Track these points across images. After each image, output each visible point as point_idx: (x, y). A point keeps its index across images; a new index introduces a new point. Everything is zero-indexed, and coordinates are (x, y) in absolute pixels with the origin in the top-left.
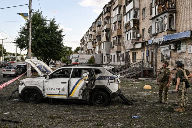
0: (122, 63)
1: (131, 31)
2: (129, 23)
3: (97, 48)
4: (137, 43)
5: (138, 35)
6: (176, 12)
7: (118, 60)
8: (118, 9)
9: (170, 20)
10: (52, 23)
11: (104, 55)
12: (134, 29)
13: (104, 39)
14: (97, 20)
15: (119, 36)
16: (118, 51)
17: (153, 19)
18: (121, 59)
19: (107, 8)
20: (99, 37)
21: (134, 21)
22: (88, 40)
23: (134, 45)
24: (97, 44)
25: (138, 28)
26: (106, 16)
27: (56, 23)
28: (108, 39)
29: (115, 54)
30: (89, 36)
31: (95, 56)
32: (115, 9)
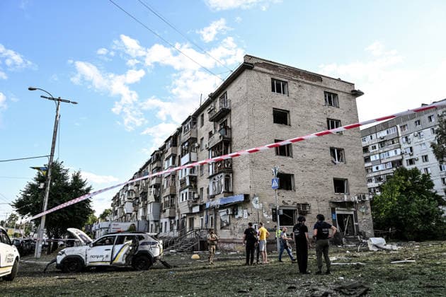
0: (176, 234)
1: (187, 190)
2: (185, 179)
3: (141, 211)
4: (194, 206)
5: (196, 196)
6: (232, 172)
7: (172, 229)
8: (171, 159)
9: (227, 181)
10: (76, 178)
11: (151, 223)
12: (190, 187)
13: (151, 198)
14: (141, 170)
15: (173, 196)
16: (172, 216)
17: (210, 177)
18: (175, 227)
19: (157, 155)
20: (144, 194)
21: (190, 177)
22: (126, 199)
23: (191, 209)
24: (141, 205)
25: (196, 186)
26: (155, 165)
28: (157, 199)
29: (167, 220)
30: (129, 192)
31: (136, 224)
32: (168, 159)
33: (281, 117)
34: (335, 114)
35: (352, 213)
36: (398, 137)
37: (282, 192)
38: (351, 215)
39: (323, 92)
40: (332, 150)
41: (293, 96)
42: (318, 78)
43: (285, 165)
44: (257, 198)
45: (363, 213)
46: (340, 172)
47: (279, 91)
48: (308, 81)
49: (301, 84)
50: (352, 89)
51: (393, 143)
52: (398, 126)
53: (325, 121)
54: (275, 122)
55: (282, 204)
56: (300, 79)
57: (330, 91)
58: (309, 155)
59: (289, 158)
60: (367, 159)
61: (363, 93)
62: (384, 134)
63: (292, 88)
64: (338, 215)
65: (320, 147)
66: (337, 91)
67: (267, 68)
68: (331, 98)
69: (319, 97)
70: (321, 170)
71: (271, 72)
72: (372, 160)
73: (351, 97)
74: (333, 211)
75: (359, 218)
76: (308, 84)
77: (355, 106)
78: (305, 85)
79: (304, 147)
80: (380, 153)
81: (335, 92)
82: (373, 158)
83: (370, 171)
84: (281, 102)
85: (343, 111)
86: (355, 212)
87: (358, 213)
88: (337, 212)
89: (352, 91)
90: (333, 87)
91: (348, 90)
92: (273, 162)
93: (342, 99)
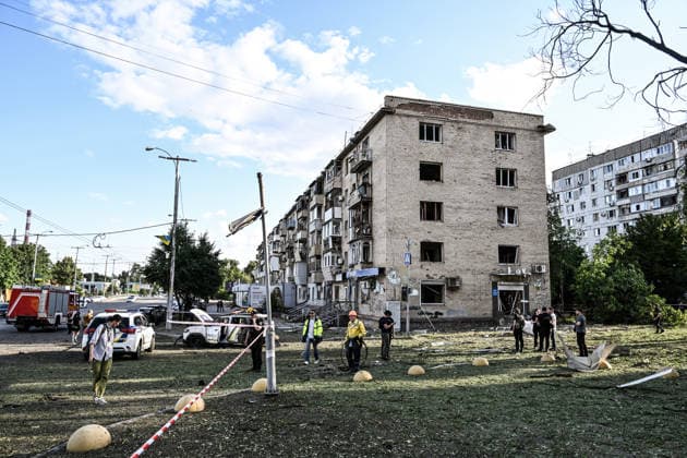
0: (321, 303)
1: (330, 254)
2: (328, 240)
3: (288, 270)
4: (337, 273)
5: (340, 261)
6: (372, 239)
7: (319, 297)
8: (316, 210)
9: (366, 250)
10: (203, 241)
11: (299, 287)
12: (333, 250)
13: (297, 257)
14: (287, 216)
15: (318, 257)
16: (318, 281)
17: (350, 243)
18: (322, 296)
19: (303, 201)
20: (291, 248)
21: (333, 238)
22: (272, 253)
23: (334, 276)
24: (287, 263)
25: (340, 249)
26: (300, 215)
27: (210, 240)
28: (304, 257)
29: (314, 285)
30: (274, 243)
31: (281, 288)
32: (313, 209)
33: (430, 172)
34: (508, 161)
35: (522, 289)
36: (674, 160)
37: (427, 265)
38: (521, 292)
39: (493, 134)
40: (500, 209)
41: (449, 143)
42: (487, 114)
43: (432, 231)
44: (394, 273)
45: (538, 288)
46: (509, 237)
47: (430, 138)
48: (472, 121)
49: (460, 125)
50: (540, 124)
51: (666, 168)
52: (676, 142)
53: (493, 173)
54: (422, 178)
55: (426, 278)
56: (461, 119)
57: (504, 130)
58: (467, 218)
59: (439, 224)
60: (623, 194)
61: (554, 129)
63: (448, 133)
64: (501, 292)
65: (482, 206)
66: (516, 128)
67: (415, 110)
68: (505, 140)
69: (487, 139)
70: (482, 235)
71: (420, 114)
72: (630, 194)
73: (536, 135)
74: (495, 285)
75: (531, 294)
76: (472, 124)
77: (542, 147)
78: (467, 126)
79: (459, 208)
80: (643, 185)
81: (513, 131)
82: (632, 192)
83: (627, 212)
84: (431, 152)
85: (521, 157)
86: (526, 288)
87: (531, 288)
88: (500, 288)
89: (539, 127)
90: (509, 124)
91: (533, 125)
92: (417, 229)
93: (521, 142)
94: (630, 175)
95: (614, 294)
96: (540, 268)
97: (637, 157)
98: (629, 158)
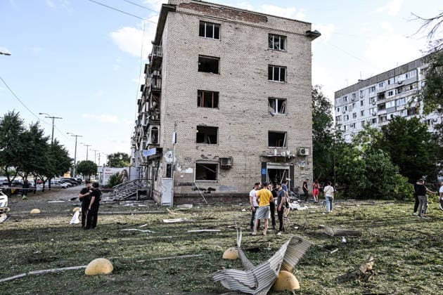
6: (159, 124)
33: (209, 65)
34: (279, 59)
35: (288, 168)
36: (417, 82)
37: (202, 146)
38: (287, 170)
39: (267, 36)
40: (271, 101)
41: (226, 40)
42: (263, 18)
43: (209, 117)
44: (171, 152)
45: (302, 168)
46: (278, 123)
47: (209, 35)
48: (248, 23)
49: (238, 26)
50: (308, 30)
51: (411, 88)
52: (419, 69)
53: (266, 69)
54: (199, 70)
55: (201, 158)
56: (239, 21)
57: (276, 33)
58: (240, 106)
59: (215, 110)
60: (382, 107)
61: (320, 34)
62: (402, 78)
63: (226, 31)
64: (269, 169)
65: (254, 97)
66: (289, 32)
67: (196, 9)
68: (278, 41)
69: (262, 39)
70: (254, 122)
71: (201, 13)
72: (387, 107)
73: (304, 39)
74: (264, 165)
75: (295, 173)
76: (248, 25)
77: (310, 50)
78: (244, 27)
79: (234, 97)
80: (396, 100)
81: (284, 34)
82: (388, 105)
83: (384, 119)
84: (210, 47)
85: (290, 56)
86: (292, 168)
87: (296, 168)
88: (268, 167)
89: (307, 32)
90: (280, 28)
91: (303, 30)
92: (194, 114)
93: (291, 43)
94: (387, 94)
95: (366, 174)
96: (303, 151)
97: (392, 80)
98: (387, 82)
